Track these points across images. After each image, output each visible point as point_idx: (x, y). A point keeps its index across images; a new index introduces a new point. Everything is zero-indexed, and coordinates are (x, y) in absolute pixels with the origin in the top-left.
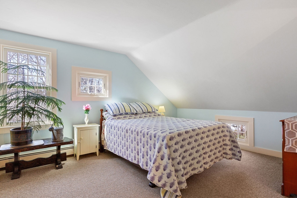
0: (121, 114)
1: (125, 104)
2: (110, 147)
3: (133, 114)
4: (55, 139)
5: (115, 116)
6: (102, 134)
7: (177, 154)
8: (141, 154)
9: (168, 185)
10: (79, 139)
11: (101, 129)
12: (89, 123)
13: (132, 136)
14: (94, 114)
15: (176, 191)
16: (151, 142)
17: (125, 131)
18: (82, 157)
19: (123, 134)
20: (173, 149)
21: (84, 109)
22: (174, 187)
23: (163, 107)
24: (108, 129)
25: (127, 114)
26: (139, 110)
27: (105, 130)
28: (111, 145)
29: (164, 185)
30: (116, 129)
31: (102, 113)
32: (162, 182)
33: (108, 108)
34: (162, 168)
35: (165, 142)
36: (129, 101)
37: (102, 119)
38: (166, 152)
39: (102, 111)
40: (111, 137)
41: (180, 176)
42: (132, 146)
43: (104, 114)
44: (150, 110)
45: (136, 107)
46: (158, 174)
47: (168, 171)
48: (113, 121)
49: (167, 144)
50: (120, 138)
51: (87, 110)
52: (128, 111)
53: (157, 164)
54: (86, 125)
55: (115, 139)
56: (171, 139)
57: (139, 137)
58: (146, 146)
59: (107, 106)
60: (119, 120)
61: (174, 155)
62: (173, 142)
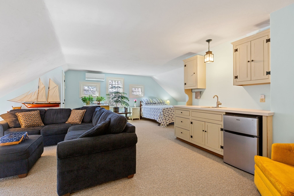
0: (149, 103)
1: (150, 99)
2: (144, 116)
3: (154, 103)
4: (125, 111)
5: (146, 104)
6: (141, 111)
7: (166, 114)
8: (155, 116)
9: (163, 122)
10: (133, 113)
11: (140, 109)
12: (136, 107)
13: (153, 110)
14: (138, 103)
15: (165, 124)
16: (158, 111)
17: (150, 109)
18: (134, 119)
19: (149, 110)
20: (164, 112)
21: (134, 101)
22: (164, 123)
23: (169, 101)
24: (144, 109)
25: (151, 103)
26: (156, 102)
27: (142, 110)
28: (145, 115)
29: (161, 123)
30: (147, 108)
31: (141, 103)
32: (161, 122)
33: (143, 101)
34: (161, 118)
35: (162, 110)
36: (152, 98)
37: (141, 105)
38: (162, 113)
39: (141, 102)
40: (145, 112)
41: (167, 121)
42: (153, 113)
43: (142, 103)
44: (161, 102)
45: (155, 101)
46: (160, 119)
47: (162, 118)
48: (146, 106)
49: (162, 111)
50: (147, 111)
51: (136, 102)
52: (152, 102)
53: (159, 117)
54: (135, 107)
55: (146, 112)
56: (164, 110)
57: (155, 110)
58: (157, 113)
59: (143, 100)
60: (148, 106)
61: (165, 114)
62: (165, 111)
